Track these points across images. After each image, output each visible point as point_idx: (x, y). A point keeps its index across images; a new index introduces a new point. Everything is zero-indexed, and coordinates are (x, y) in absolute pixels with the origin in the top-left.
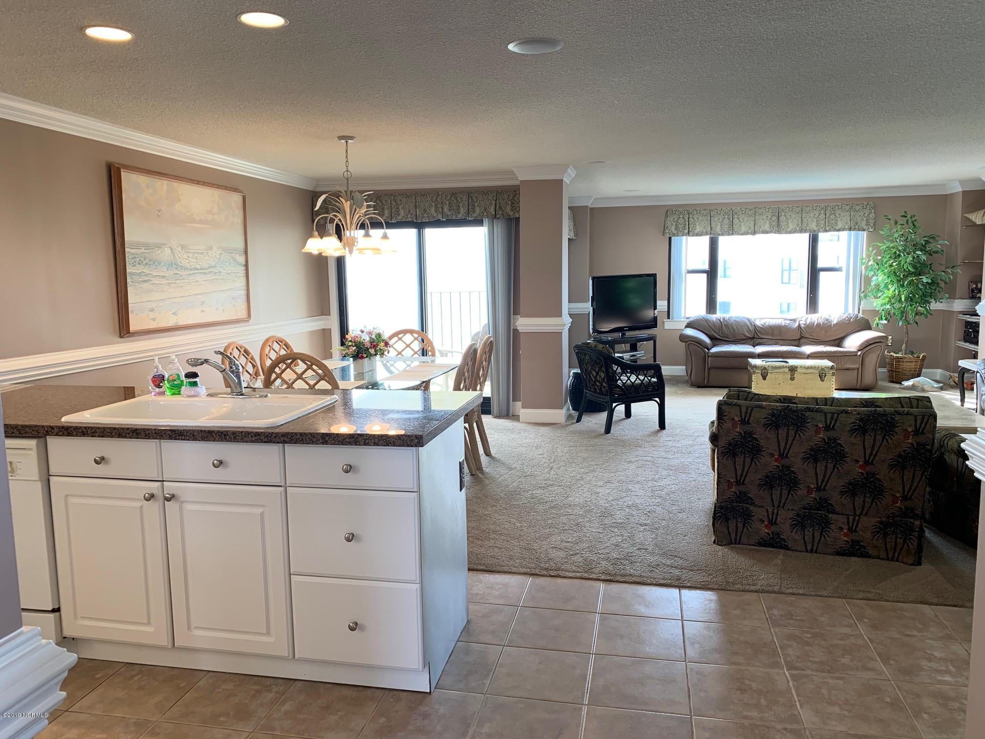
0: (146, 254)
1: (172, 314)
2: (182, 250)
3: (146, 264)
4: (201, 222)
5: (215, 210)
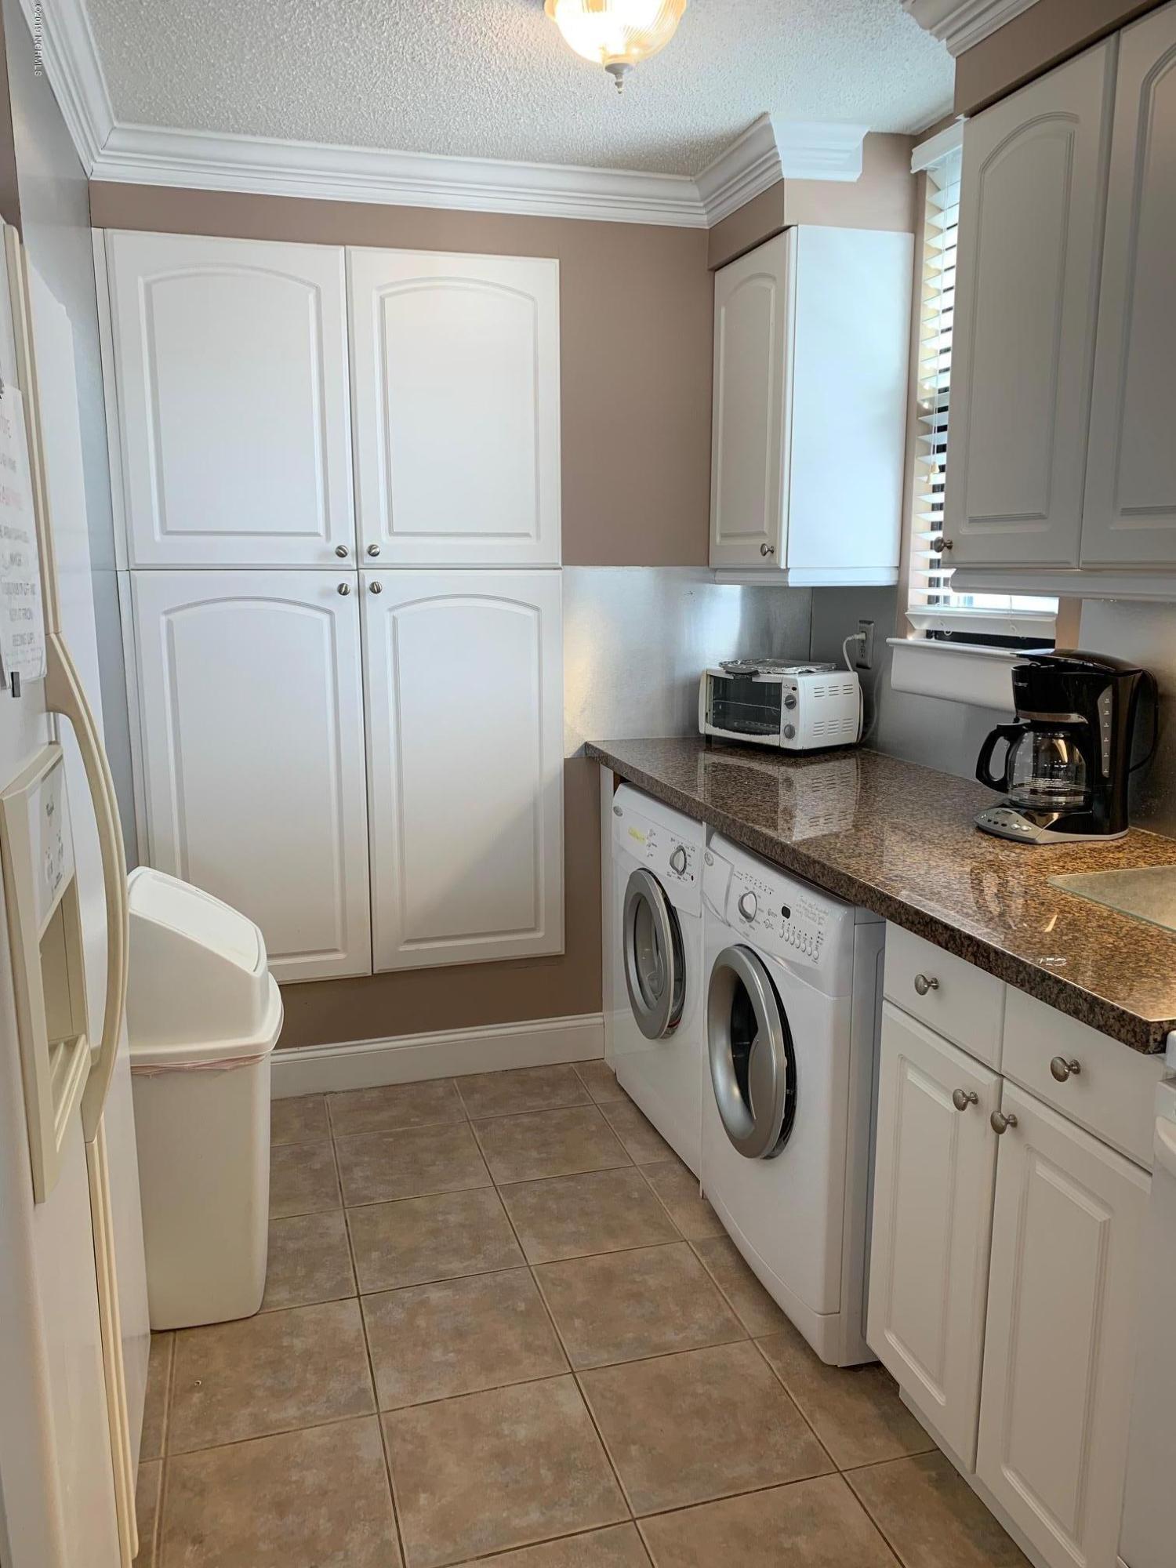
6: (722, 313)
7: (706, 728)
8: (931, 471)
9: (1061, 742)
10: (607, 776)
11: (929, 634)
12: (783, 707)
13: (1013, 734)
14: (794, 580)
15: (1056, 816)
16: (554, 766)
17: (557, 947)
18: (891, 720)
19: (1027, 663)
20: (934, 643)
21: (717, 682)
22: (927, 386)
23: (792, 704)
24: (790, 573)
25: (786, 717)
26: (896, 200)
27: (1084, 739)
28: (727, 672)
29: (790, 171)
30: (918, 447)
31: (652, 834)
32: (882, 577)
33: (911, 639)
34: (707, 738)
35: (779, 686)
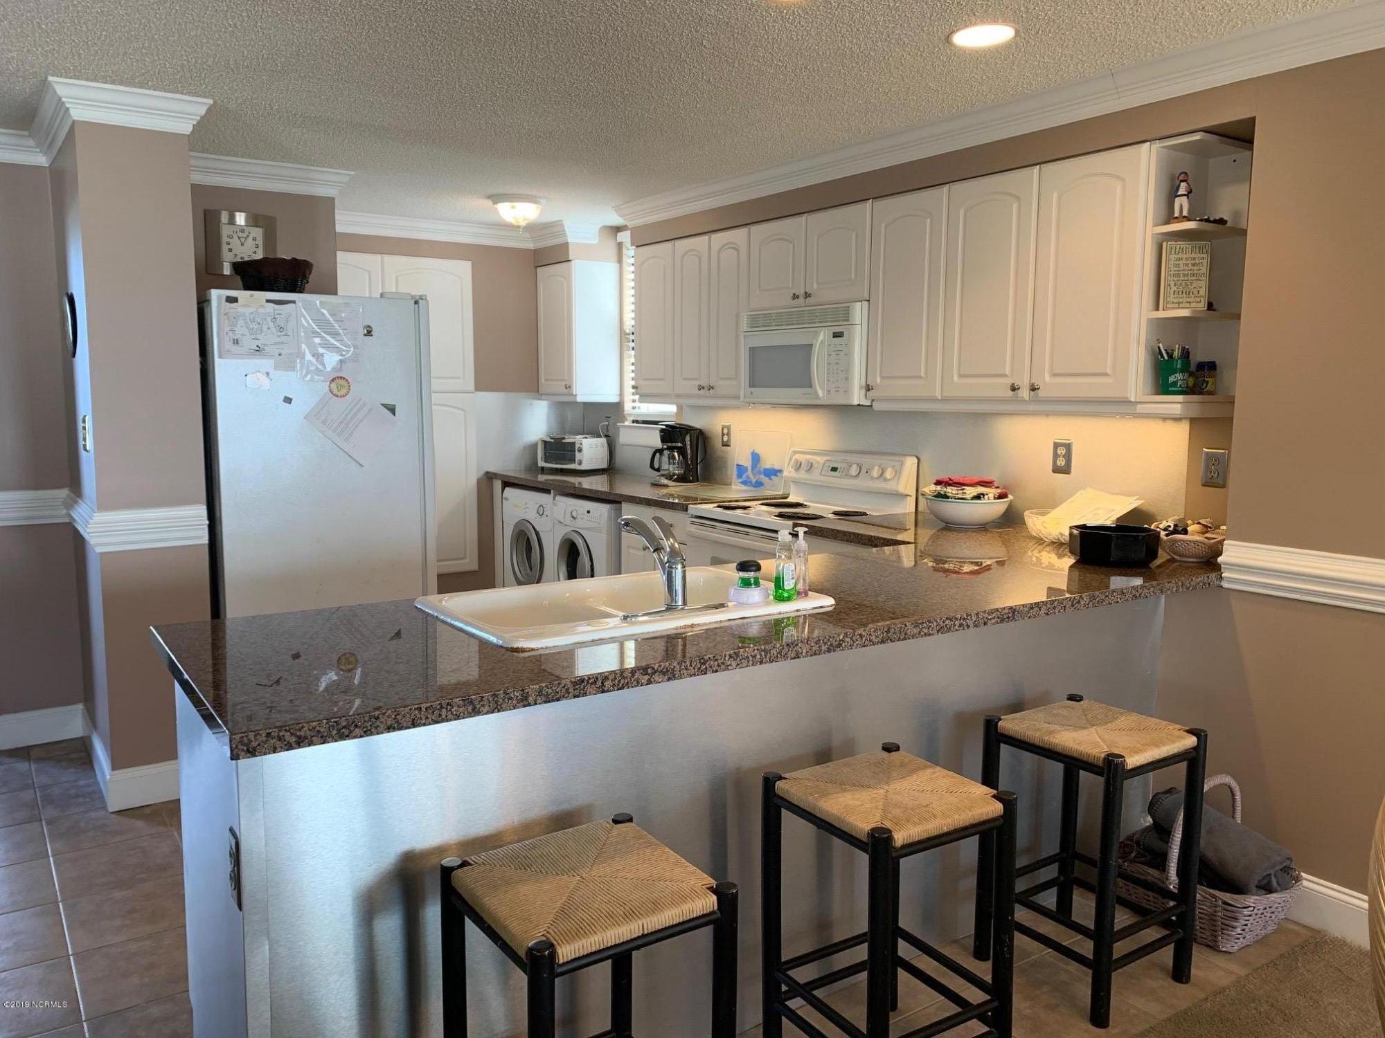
6: (541, 286)
7: (541, 463)
8: (630, 357)
9: (676, 454)
10: (498, 484)
11: (633, 422)
12: (576, 452)
13: (660, 451)
14: (580, 399)
15: (675, 477)
16: (473, 481)
17: (474, 566)
18: (621, 457)
19: (664, 427)
20: (635, 424)
21: (545, 443)
22: (627, 323)
23: (580, 450)
24: (578, 397)
25: (578, 456)
26: (612, 251)
27: (682, 451)
28: (551, 438)
29: (571, 239)
30: (625, 348)
31: (526, 504)
32: (614, 399)
33: (626, 423)
34: (542, 468)
35: (574, 443)
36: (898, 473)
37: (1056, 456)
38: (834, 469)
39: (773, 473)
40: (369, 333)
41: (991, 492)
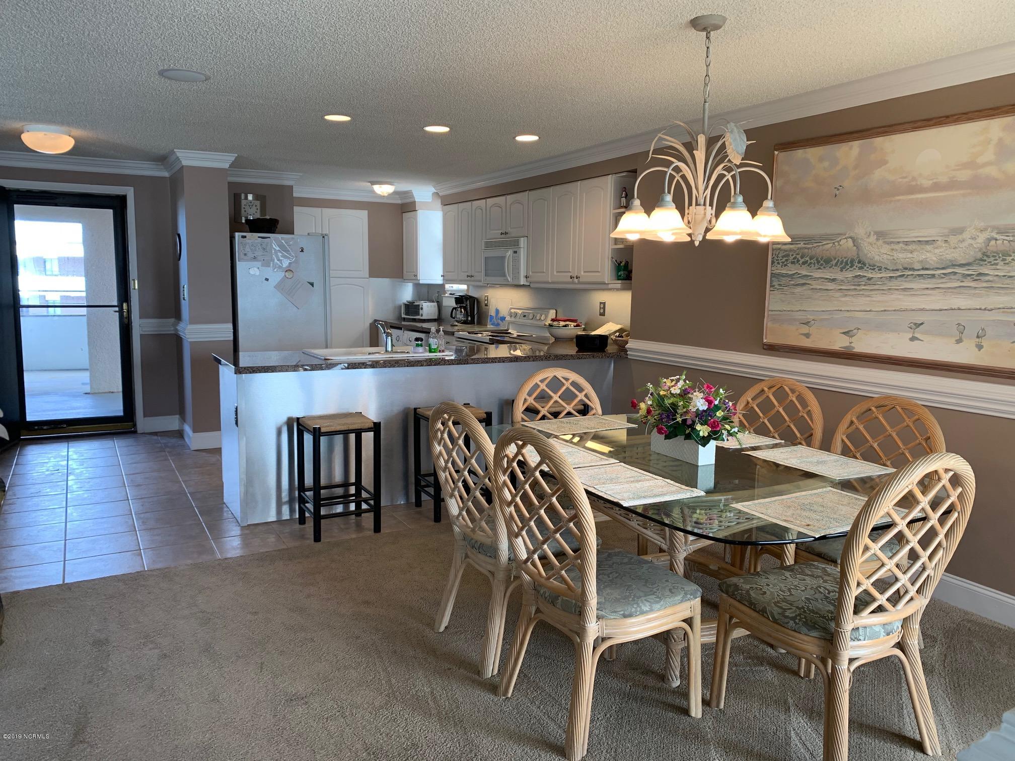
0: (806, 250)
1: (844, 333)
2: (877, 239)
3: (804, 263)
4: (937, 187)
5: (989, 155)
6: (404, 223)
7: (403, 316)
9: (463, 310)
11: (450, 294)
12: (420, 310)
13: (455, 309)
15: (461, 321)
16: (367, 325)
18: (442, 312)
19: (457, 296)
21: (406, 305)
23: (422, 309)
24: (421, 281)
25: (421, 312)
26: (439, 205)
27: (465, 308)
28: (408, 303)
29: (417, 199)
32: (439, 282)
33: (446, 295)
34: (404, 318)
35: (419, 305)
36: (546, 317)
37: (600, 308)
38: (525, 316)
39: (503, 319)
40: (302, 251)
41: (573, 324)
